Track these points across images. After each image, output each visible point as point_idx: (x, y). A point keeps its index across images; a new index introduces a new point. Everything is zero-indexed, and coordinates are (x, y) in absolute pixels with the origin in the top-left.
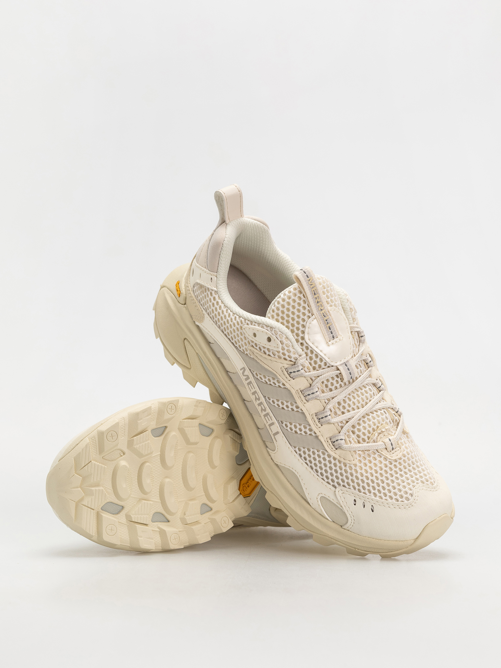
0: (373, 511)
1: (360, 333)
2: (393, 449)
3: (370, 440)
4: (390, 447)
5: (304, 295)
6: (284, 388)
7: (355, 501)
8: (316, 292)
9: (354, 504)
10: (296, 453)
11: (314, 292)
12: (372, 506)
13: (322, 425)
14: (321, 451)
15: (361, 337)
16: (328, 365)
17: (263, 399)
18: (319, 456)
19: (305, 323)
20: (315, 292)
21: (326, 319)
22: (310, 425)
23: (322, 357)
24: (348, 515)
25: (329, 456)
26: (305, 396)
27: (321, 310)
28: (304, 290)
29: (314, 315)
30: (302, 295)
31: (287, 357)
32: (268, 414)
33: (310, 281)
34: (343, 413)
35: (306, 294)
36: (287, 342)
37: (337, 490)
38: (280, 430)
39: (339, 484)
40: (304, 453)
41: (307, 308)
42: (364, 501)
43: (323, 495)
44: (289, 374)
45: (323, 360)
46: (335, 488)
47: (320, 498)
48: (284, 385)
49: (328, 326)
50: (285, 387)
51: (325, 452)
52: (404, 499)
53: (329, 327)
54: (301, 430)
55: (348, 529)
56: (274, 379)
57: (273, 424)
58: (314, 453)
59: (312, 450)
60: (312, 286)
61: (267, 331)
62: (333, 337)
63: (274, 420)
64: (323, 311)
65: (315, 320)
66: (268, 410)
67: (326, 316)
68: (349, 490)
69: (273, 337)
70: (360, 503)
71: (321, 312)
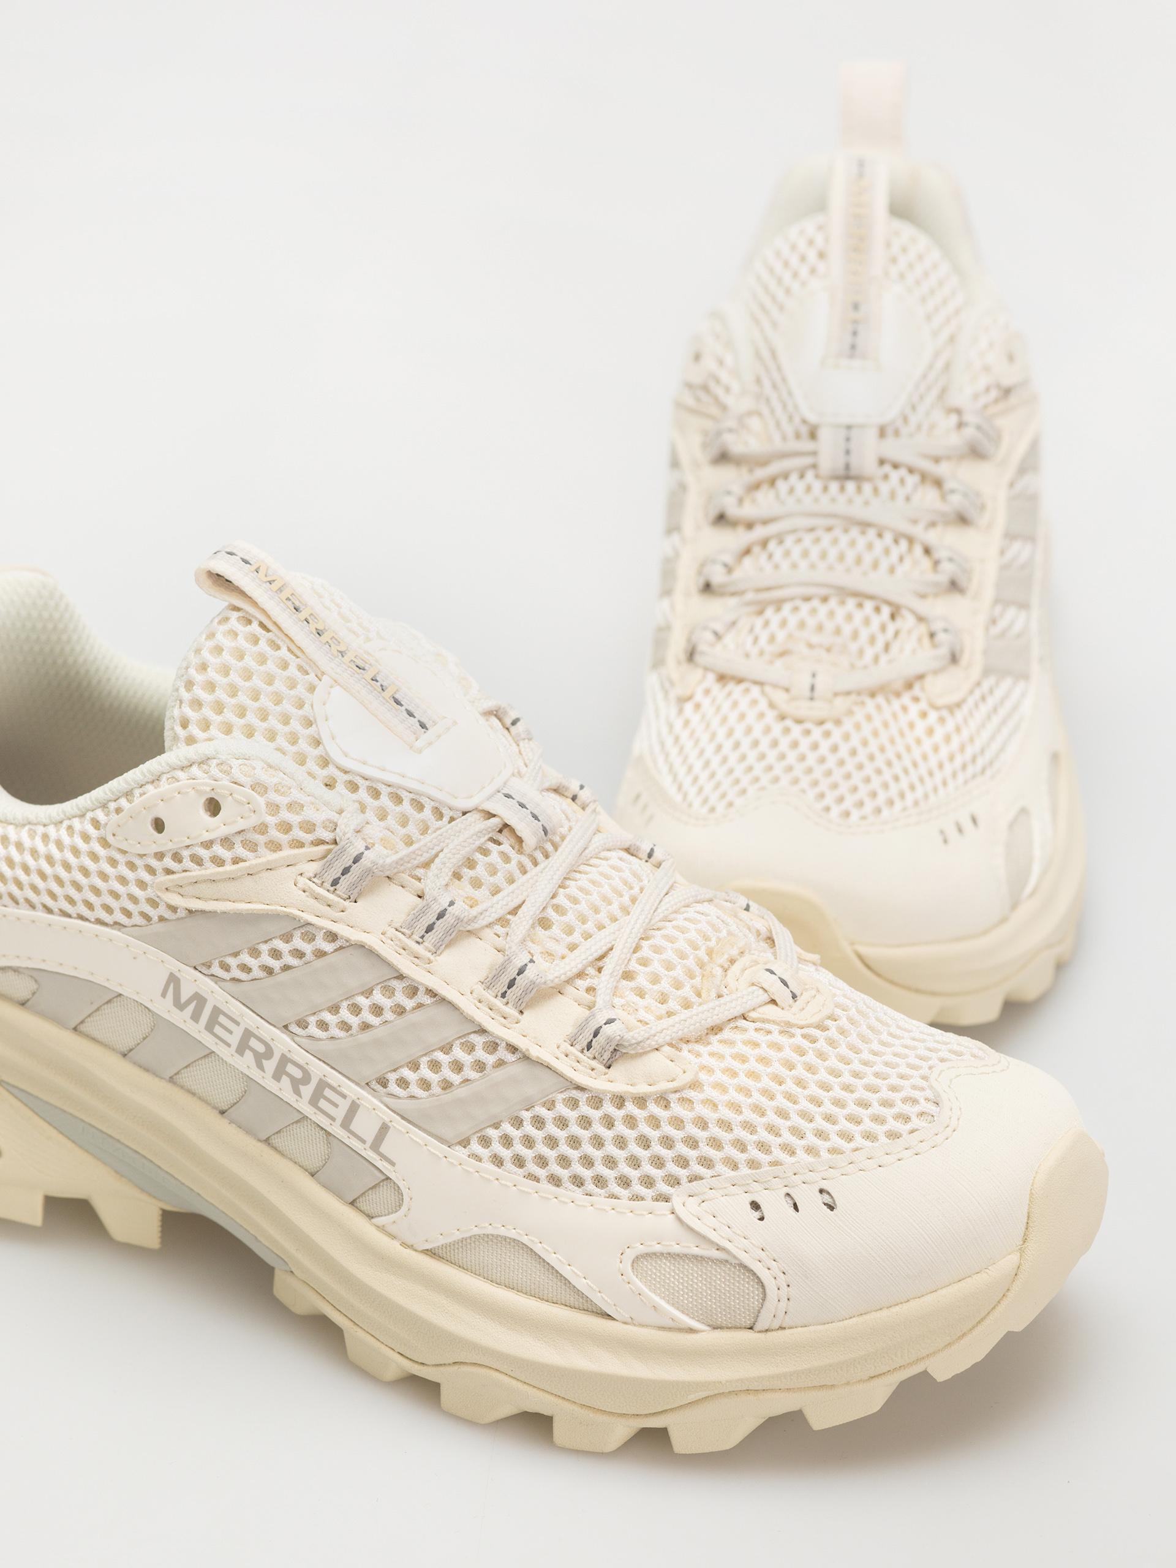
0: (831, 1208)
1: (505, 713)
2: (794, 997)
3: (703, 995)
4: (782, 994)
5: (262, 625)
6: (336, 950)
7: (755, 1206)
8: (297, 604)
9: (760, 1219)
10: (479, 1159)
11: (290, 602)
12: (821, 1191)
13: (521, 1012)
14: (560, 1097)
15: (514, 723)
16: (447, 814)
17: (283, 1043)
18: (562, 1123)
19: (306, 710)
20: (293, 603)
21: (369, 675)
22: (483, 1031)
23: (417, 794)
24: (758, 1269)
25: (596, 1101)
26: (420, 940)
27: (342, 654)
28: (255, 604)
29: (323, 673)
30: (255, 625)
31: (298, 834)
32: (322, 1085)
33: (262, 571)
34: (572, 947)
35: (269, 617)
36: (275, 780)
37: (677, 1202)
38: (388, 1116)
39: (674, 1181)
40: (507, 1141)
41: (293, 662)
42: (787, 1190)
43: (642, 1249)
44: (332, 889)
45: (424, 800)
46: (667, 1199)
47: (630, 1268)
48: (332, 937)
49: (387, 694)
50: (338, 944)
51: (575, 1094)
52: (916, 1122)
53: (393, 697)
54: (458, 1067)
55: (776, 1325)
56: (287, 938)
57: (354, 1108)
58: (539, 1122)
59: (526, 1115)
60: (275, 586)
61: (191, 781)
62: (423, 726)
63: (353, 1091)
64: (350, 656)
65: (337, 691)
66: (318, 1069)
67: (366, 668)
68: (718, 1180)
69: (223, 789)
70: (774, 1203)
71: (346, 659)
